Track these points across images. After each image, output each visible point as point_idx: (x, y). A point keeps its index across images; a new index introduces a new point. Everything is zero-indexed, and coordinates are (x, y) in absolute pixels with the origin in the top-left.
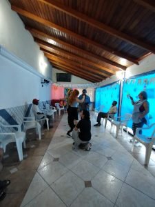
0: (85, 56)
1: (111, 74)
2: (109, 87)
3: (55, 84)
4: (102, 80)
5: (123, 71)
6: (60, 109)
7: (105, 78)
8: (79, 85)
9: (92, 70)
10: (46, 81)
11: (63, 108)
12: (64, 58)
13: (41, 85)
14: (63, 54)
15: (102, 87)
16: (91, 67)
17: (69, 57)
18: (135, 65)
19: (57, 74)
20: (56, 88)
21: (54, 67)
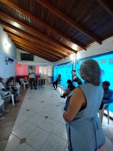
0: (46, 40)
1: (65, 56)
2: (64, 65)
3: (19, 62)
4: (58, 60)
5: (75, 54)
6: (24, 84)
7: (61, 59)
8: (41, 64)
9: (51, 52)
10: (11, 60)
11: (28, 83)
12: (27, 40)
13: (5, 63)
14: (26, 37)
15: (58, 65)
16: (51, 50)
17: (32, 40)
18: (84, 51)
19: (21, 54)
20: (20, 66)
21: (18, 48)
